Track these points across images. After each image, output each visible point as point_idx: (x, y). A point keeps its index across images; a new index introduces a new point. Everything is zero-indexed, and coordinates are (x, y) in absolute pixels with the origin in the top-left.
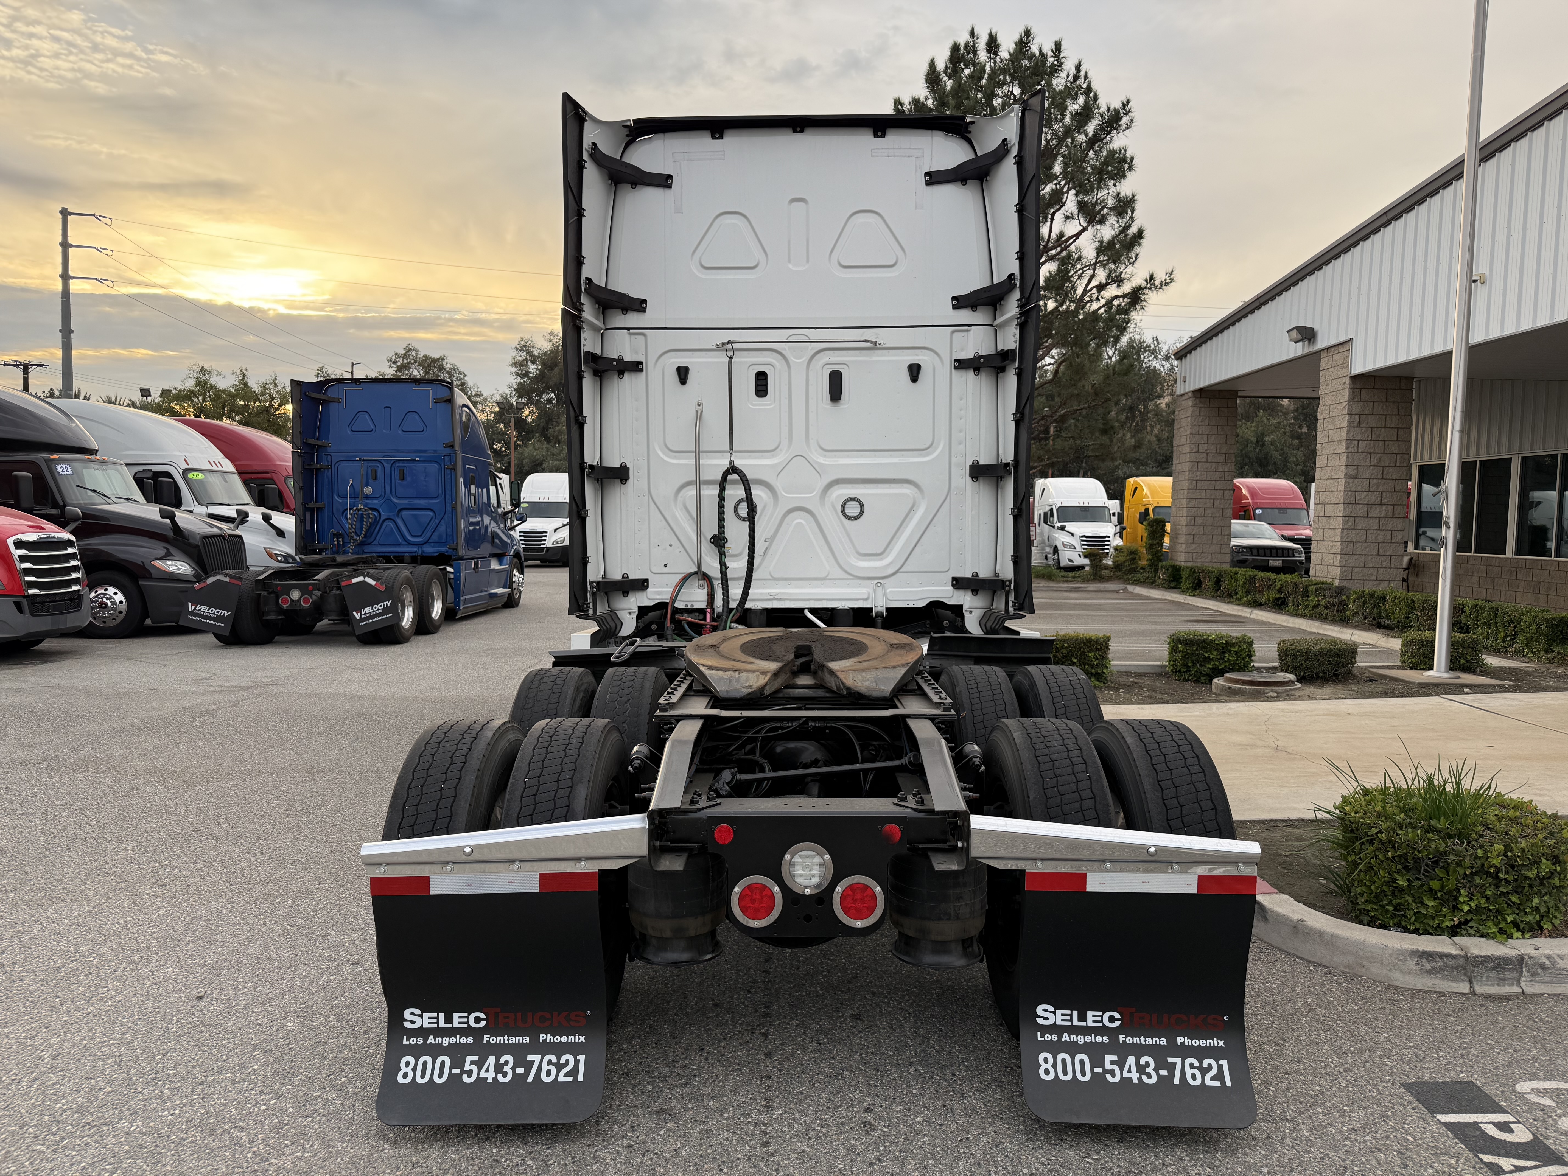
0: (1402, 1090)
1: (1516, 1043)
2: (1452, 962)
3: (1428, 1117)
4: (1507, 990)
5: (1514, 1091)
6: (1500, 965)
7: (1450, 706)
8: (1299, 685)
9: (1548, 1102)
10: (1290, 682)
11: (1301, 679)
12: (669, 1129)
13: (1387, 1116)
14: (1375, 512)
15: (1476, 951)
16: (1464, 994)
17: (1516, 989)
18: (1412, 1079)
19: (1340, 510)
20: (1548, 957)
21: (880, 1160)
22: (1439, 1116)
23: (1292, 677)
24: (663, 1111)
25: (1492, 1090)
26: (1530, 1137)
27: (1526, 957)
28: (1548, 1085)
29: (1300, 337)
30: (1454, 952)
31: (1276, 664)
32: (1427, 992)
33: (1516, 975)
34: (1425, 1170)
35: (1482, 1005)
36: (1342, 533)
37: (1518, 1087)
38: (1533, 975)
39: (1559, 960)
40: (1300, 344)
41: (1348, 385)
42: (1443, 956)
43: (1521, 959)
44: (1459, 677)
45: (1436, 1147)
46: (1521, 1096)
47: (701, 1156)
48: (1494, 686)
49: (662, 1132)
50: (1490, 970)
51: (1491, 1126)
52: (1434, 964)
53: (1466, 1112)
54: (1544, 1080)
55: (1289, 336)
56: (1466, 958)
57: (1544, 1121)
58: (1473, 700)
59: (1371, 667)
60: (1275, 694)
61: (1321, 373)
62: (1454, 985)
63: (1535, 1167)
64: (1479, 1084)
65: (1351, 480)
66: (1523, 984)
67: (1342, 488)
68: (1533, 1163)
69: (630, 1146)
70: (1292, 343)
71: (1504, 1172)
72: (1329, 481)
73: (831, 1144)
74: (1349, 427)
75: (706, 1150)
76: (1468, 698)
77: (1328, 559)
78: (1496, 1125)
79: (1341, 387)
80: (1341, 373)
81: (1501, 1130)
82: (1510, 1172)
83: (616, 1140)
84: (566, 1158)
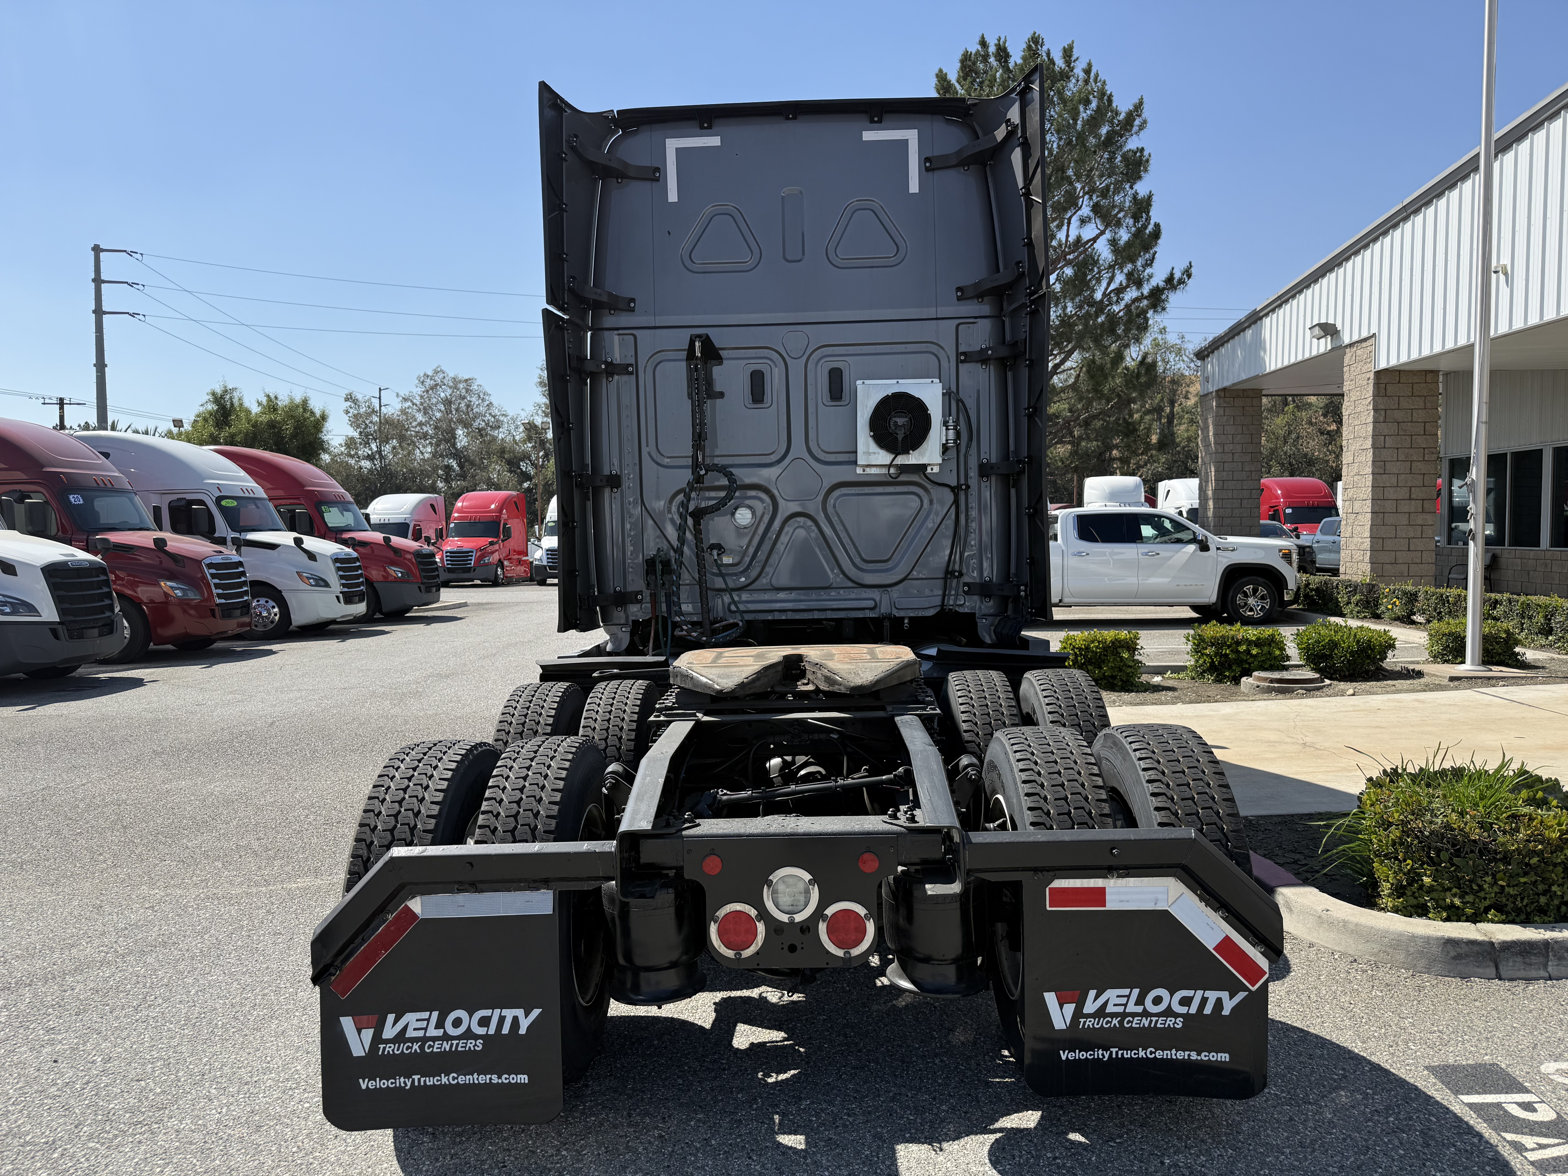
0: (1426, 1072)
1: (1542, 1026)
2: (1477, 949)
3: (1452, 1098)
4: (1533, 974)
5: (1539, 1072)
6: (1526, 949)
7: (1483, 699)
8: (1327, 682)
10: (1316, 680)
11: (1328, 677)
12: (699, 1120)
13: (1411, 1099)
14: (1405, 507)
15: (1501, 937)
16: (1490, 980)
17: (1542, 974)
18: (1436, 1062)
19: (1367, 507)
22: (1462, 1097)
23: (1318, 674)
24: (693, 1103)
25: (1516, 1072)
26: (1554, 1116)
27: (1552, 942)
29: (1322, 334)
30: (1479, 937)
31: (1303, 662)
33: (1542, 959)
34: (1448, 1149)
35: (1508, 990)
36: (1371, 529)
37: (1543, 1068)
38: (1558, 959)
40: (1323, 340)
41: (1372, 381)
42: (1467, 942)
43: (1547, 944)
44: (1491, 670)
45: (1459, 1127)
46: (1546, 1078)
47: (731, 1145)
48: (1529, 678)
49: (692, 1123)
50: (1516, 954)
51: (1515, 1106)
52: (1459, 950)
53: (1490, 1093)
55: (1312, 333)
56: (1491, 944)
58: (1506, 693)
59: (1402, 662)
60: (1301, 692)
61: (1345, 369)
62: (1480, 970)
63: (1558, 1144)
64: (1503, 1066)
65: (1378, 477)
66: (1550, 969)
67: (1369, 483)
68: (1557, 1141)
69: (661, 1136)
70: (1315, 341)
71: (1527, 1150)
72: (1356, 478)
73: (858, 1131)
74: (1375, 422)
75: (736, 1139)
76: (1500, 690)
77: (1358, 555)
78: (1519, 1105)
79: (1365, 383)
80: (1364, 370)
81: (1525, 1110)
82: (1533, 1150)
83: (649, 1131)
84: (599, 1148)
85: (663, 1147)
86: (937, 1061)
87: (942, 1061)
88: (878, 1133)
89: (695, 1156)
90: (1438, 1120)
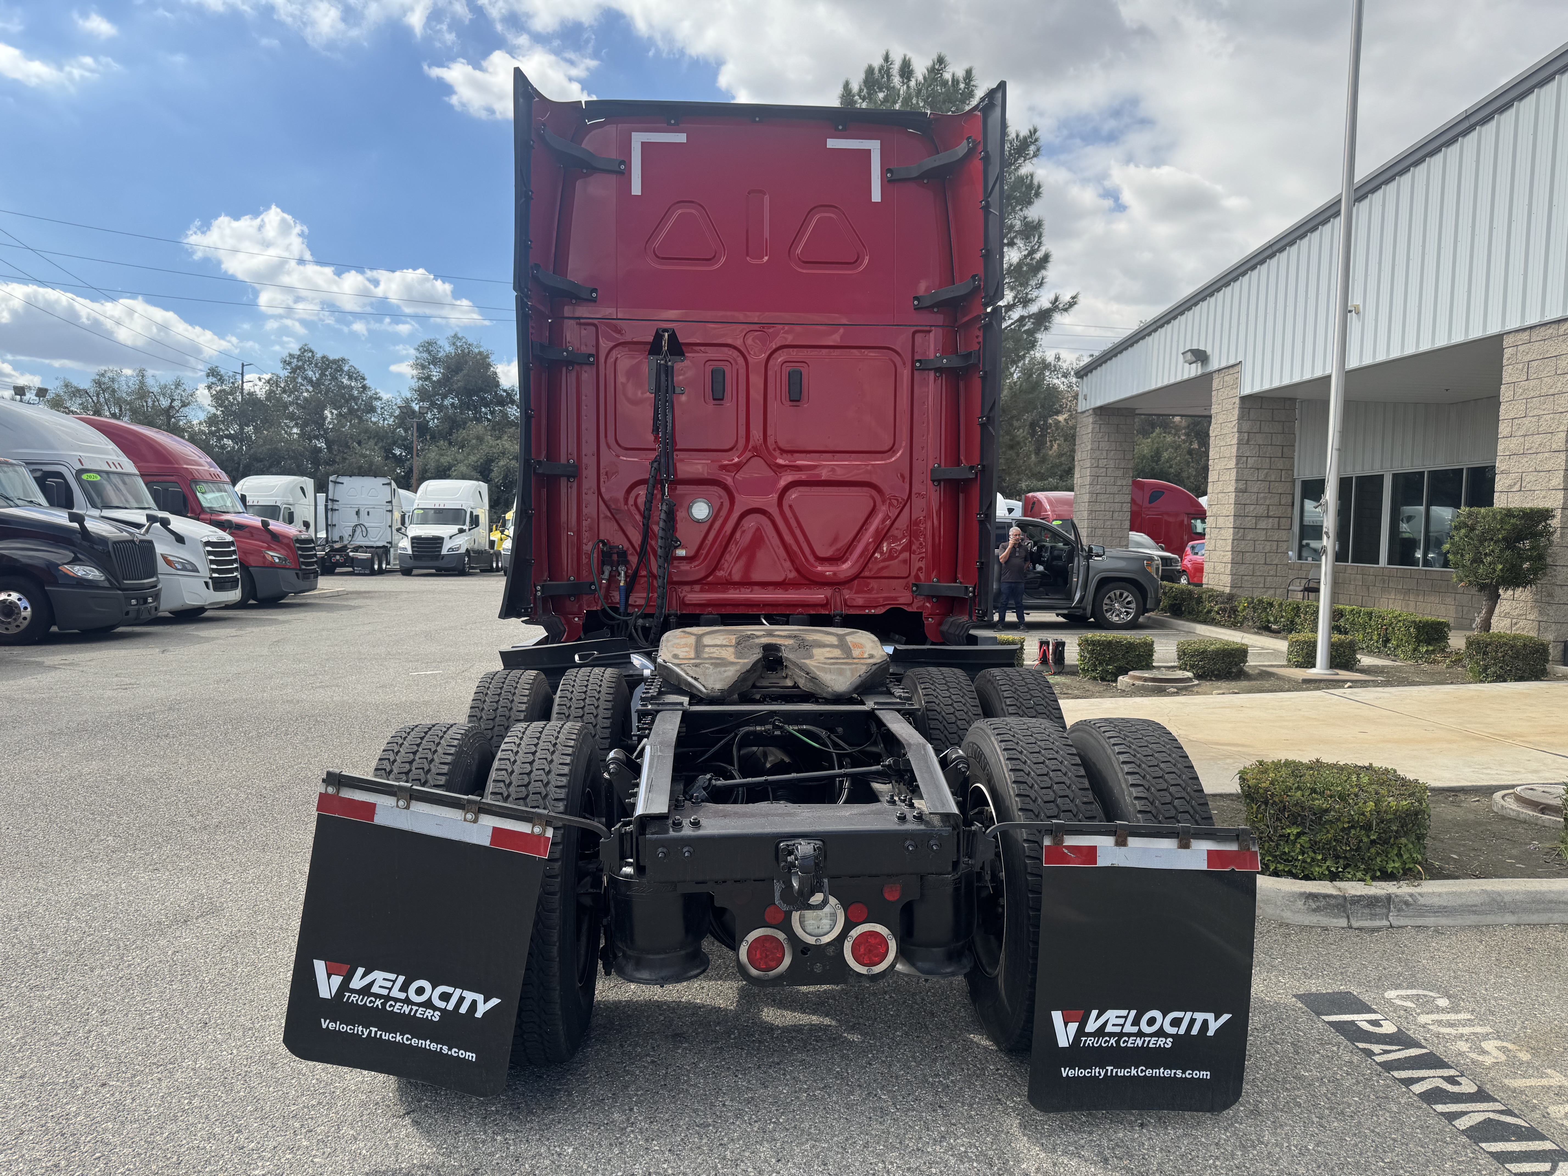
0: (1294, 999)
1: (1385, 963)
2: (1333, 902)
3: (1315, 1018)
4: (1377, 923)
5: (1384, 998)
6: (1372, 902)
7: (1331, 699)
8: (1196, 682)
9: (1409, 1004)
10: (1189, 680)
11: (1198, 677)
12: (685, 1048)
13: (1283, 1019)
14: (1263, 524)
15: (1353, 892)
16: (1343, 928)
17: (1385, 923)
18: (1302, 991)
19: (1230, 522)
20: (1411, 895)
21: (870, 1064)
22: (1323, 1017)
23: (1189, 674)
24: (677, 1035)
25: (1366, 998)
26: (1396, 1029)
27: (1393, 896)
28: (1409, 992)
29: (1194, 359)
30: (1334, 892)
31: (1176, 664)
32: (1311, 927)
33: (1385, 911)
34: (1313, 1055)
35: (1358, 936)
36: (1233, 543)
37: (1386, 995)
38: (1399, 911)
39: (1419, 898)
40: (1194, 365)
41: (1237, 406)
42: (1326, 896)
43: (1389, 898)
44: (1338, 674)
45: (1322, 1039)
46: (1389, 1001)
47: (717, 1066)
48: (1368, 681)
49: (680, 1051)
50: (1364, 907)
51: (1365, 1023)
52: (1318, 904)
53: (1345, 1014)
54: (1407, 988)
55: (1184, 358)
56: (1345, 898)
57: (1407, 1018)
58: (1351, 694)
59: (1260, 666)
60: (1175, 690)
61: (1214, 393)
62: (1335, 920)
63: (1399, 1050)
64: (1355, 993)
65: (1241, 494)
66: (1391, 918)
67: (1232, 501)
68: (1397, 1048)
69: (653, 1062)
70: (1187, 365)
71: (1375, 1055)
72: (1220, 495)
73: (827, 1053)
74: (1240, 443)
75: (720, 1062)
76: (1346, 691)
77: (1220, 568)
78: (1369, 1022)
79: (1231, 407)
80: (1231, 394)
81: (1373, 1025)
82: (1380, 1054)
83: (641, 1058)
84: (600, 1072)
85: (656, 1070)
86: (887, 997)
87: (891, 997)
88: (844, 1054)
89: (688, 1076)
90: (1304, 1034)
